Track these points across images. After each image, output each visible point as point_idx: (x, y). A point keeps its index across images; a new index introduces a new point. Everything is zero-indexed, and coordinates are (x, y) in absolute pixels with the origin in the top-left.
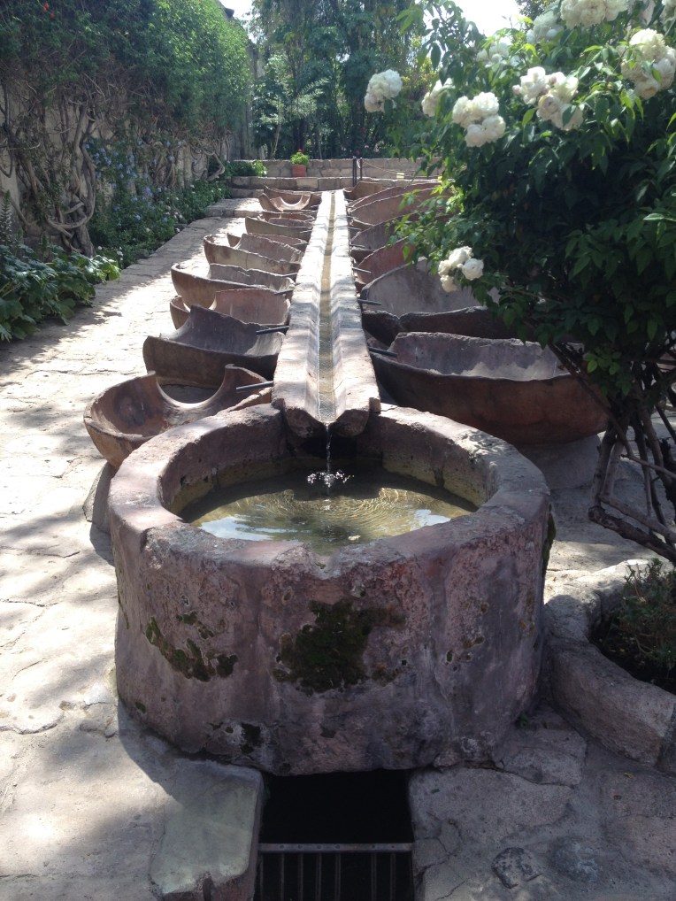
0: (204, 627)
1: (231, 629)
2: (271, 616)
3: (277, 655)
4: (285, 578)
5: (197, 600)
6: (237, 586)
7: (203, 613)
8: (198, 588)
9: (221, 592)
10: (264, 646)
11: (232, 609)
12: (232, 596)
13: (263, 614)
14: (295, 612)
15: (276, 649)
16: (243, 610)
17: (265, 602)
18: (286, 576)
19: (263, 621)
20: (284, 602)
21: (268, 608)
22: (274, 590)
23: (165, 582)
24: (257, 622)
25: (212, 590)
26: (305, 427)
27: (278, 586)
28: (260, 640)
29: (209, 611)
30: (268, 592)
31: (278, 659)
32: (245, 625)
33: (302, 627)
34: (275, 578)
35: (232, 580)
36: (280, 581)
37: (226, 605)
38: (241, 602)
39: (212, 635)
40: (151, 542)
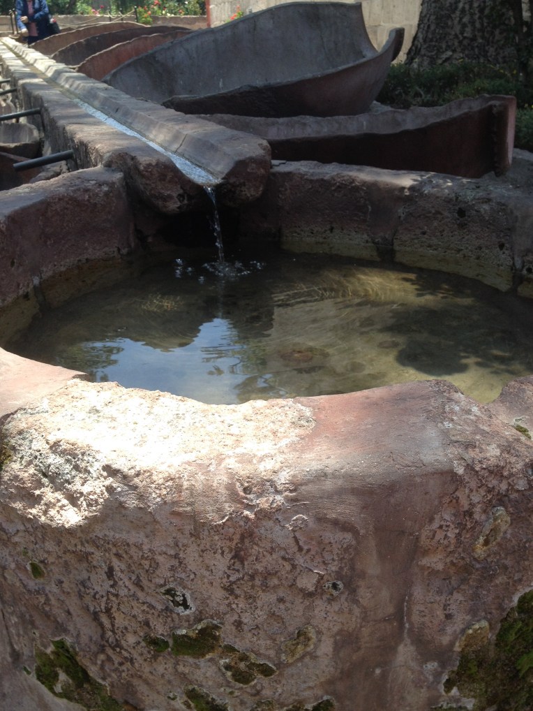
0: (244, 658)
1: (326, 647)
2: (440, 592)
3: (445, 677)
4: (490, 491)
5: (219, 594)
6: (349, 536)
7: (238, 624)
8: (221, 563)
9: (300, 560)
10: (413, 664)
11: (332, 599)
12: (334, 568)
13: (418, 592)
14: (505, 568)
15: (443, 665)
16: (364, 595)
17: (425, 561)
18: (493, 482)
19: (416, 608)
20: (480, 551)
21: (433, 573)
22: (462, 526)
23: (98, 555)
24: (400, 615)
25: (270, 561)
26: (175, 195)
27: (469, 513)
28: (405, 653)
29: (261, 615)
30: (440, 535)
31: (449, 685)
32: (366, 631)
33: (516, 599)
34: (462, 495)
35: (335, 523)
36: (476, 498)
37: (318, 592)
38: (363, 575)
39: (266, 671)
40: (25, 451)
